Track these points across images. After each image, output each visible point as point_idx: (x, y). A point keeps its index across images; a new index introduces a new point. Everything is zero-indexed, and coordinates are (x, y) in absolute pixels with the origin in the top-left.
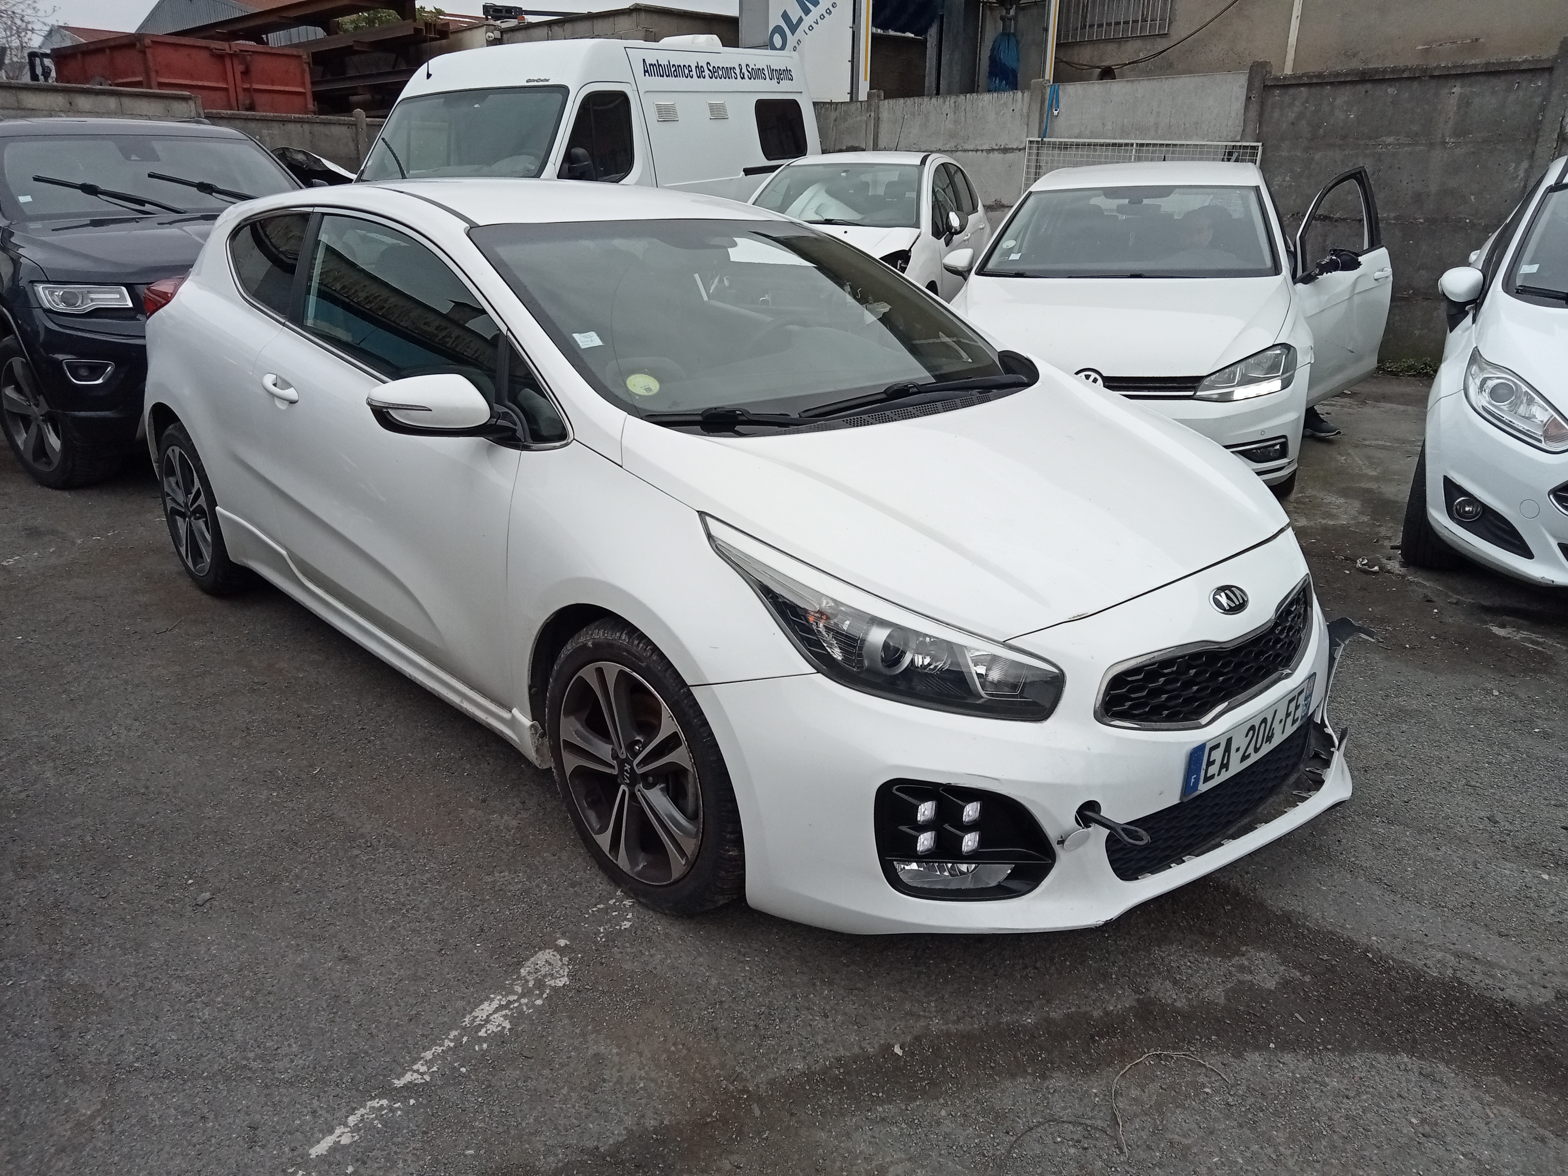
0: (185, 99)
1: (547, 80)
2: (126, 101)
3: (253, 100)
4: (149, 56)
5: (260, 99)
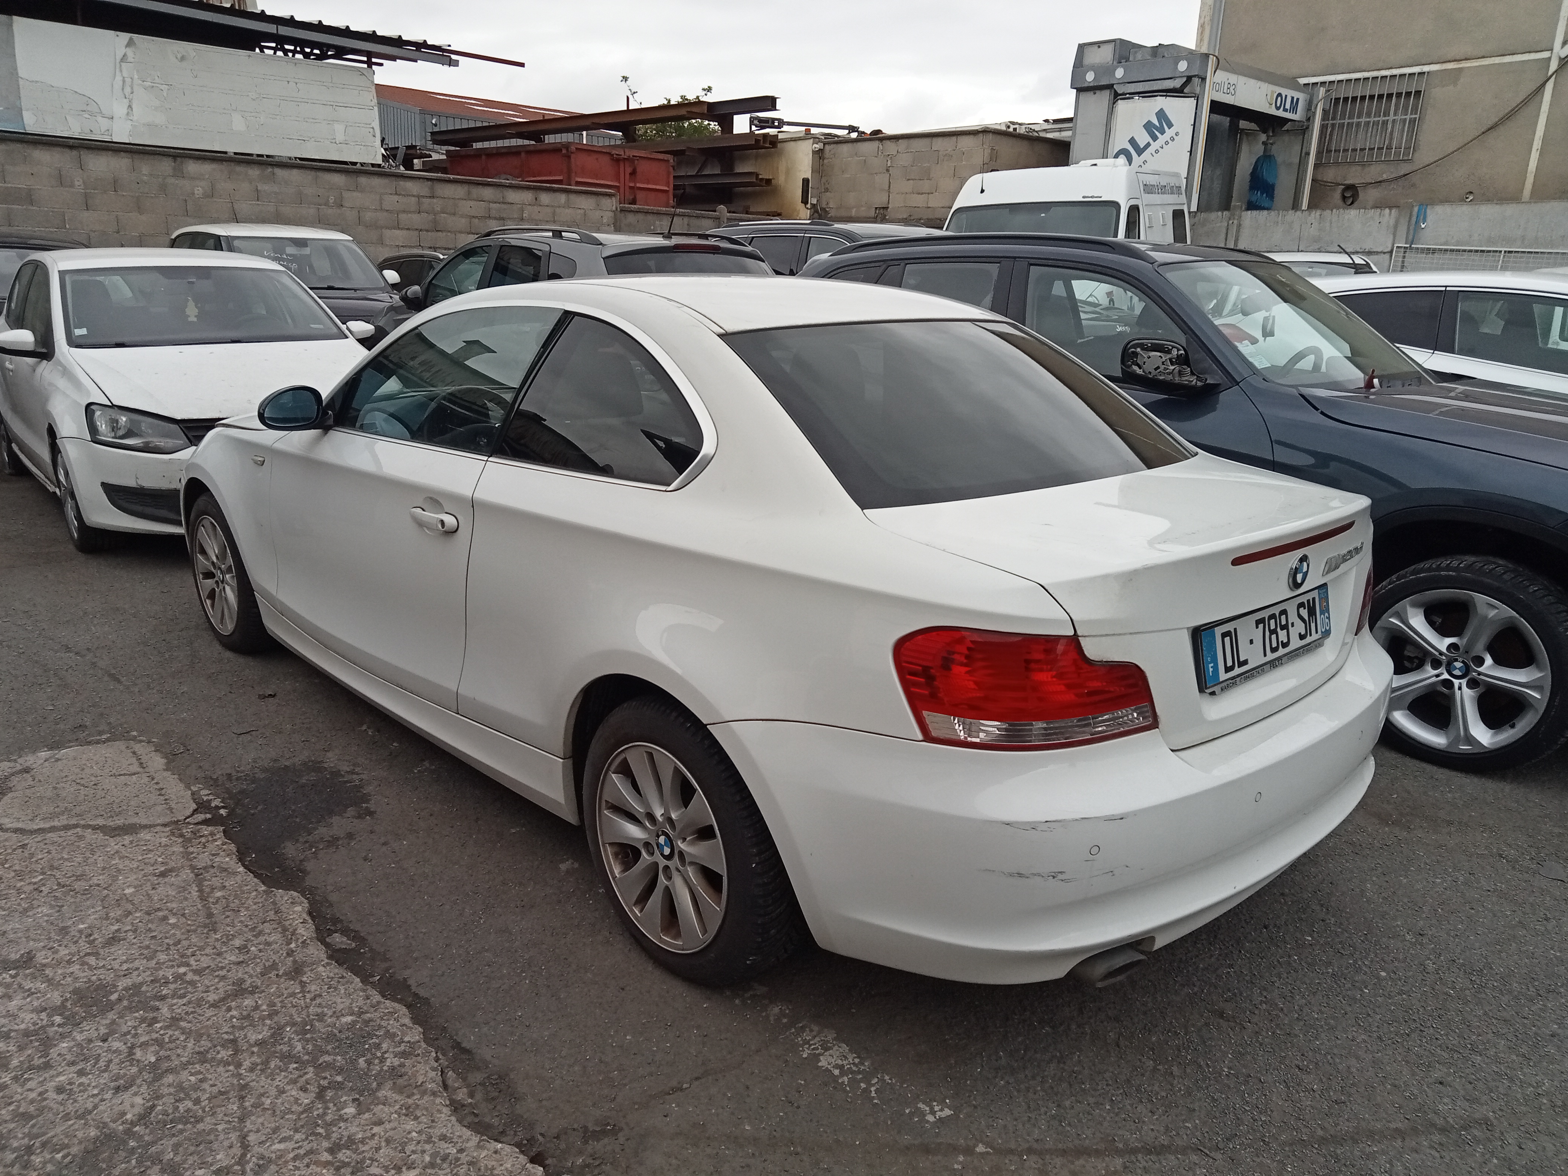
0: (610, 195)
1: (1101, 197)
2: (573, 197)
3: (635, 197)
4: (573, 160)
5: (640, 195)
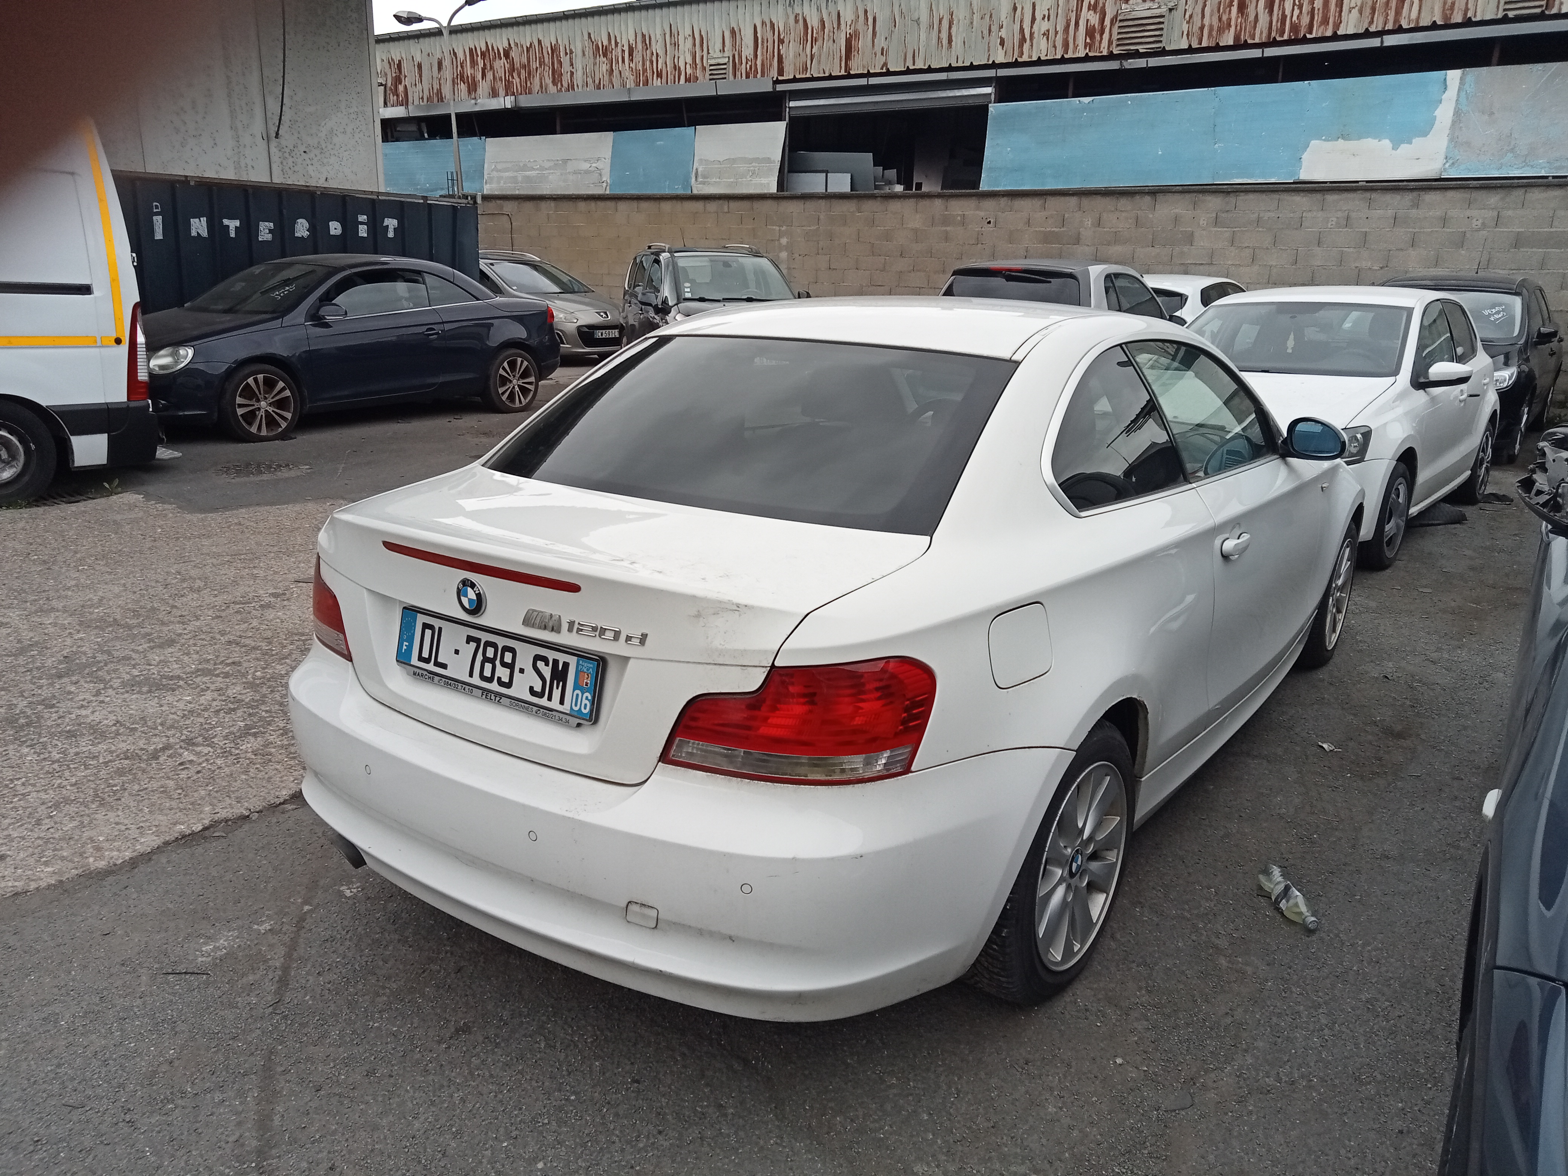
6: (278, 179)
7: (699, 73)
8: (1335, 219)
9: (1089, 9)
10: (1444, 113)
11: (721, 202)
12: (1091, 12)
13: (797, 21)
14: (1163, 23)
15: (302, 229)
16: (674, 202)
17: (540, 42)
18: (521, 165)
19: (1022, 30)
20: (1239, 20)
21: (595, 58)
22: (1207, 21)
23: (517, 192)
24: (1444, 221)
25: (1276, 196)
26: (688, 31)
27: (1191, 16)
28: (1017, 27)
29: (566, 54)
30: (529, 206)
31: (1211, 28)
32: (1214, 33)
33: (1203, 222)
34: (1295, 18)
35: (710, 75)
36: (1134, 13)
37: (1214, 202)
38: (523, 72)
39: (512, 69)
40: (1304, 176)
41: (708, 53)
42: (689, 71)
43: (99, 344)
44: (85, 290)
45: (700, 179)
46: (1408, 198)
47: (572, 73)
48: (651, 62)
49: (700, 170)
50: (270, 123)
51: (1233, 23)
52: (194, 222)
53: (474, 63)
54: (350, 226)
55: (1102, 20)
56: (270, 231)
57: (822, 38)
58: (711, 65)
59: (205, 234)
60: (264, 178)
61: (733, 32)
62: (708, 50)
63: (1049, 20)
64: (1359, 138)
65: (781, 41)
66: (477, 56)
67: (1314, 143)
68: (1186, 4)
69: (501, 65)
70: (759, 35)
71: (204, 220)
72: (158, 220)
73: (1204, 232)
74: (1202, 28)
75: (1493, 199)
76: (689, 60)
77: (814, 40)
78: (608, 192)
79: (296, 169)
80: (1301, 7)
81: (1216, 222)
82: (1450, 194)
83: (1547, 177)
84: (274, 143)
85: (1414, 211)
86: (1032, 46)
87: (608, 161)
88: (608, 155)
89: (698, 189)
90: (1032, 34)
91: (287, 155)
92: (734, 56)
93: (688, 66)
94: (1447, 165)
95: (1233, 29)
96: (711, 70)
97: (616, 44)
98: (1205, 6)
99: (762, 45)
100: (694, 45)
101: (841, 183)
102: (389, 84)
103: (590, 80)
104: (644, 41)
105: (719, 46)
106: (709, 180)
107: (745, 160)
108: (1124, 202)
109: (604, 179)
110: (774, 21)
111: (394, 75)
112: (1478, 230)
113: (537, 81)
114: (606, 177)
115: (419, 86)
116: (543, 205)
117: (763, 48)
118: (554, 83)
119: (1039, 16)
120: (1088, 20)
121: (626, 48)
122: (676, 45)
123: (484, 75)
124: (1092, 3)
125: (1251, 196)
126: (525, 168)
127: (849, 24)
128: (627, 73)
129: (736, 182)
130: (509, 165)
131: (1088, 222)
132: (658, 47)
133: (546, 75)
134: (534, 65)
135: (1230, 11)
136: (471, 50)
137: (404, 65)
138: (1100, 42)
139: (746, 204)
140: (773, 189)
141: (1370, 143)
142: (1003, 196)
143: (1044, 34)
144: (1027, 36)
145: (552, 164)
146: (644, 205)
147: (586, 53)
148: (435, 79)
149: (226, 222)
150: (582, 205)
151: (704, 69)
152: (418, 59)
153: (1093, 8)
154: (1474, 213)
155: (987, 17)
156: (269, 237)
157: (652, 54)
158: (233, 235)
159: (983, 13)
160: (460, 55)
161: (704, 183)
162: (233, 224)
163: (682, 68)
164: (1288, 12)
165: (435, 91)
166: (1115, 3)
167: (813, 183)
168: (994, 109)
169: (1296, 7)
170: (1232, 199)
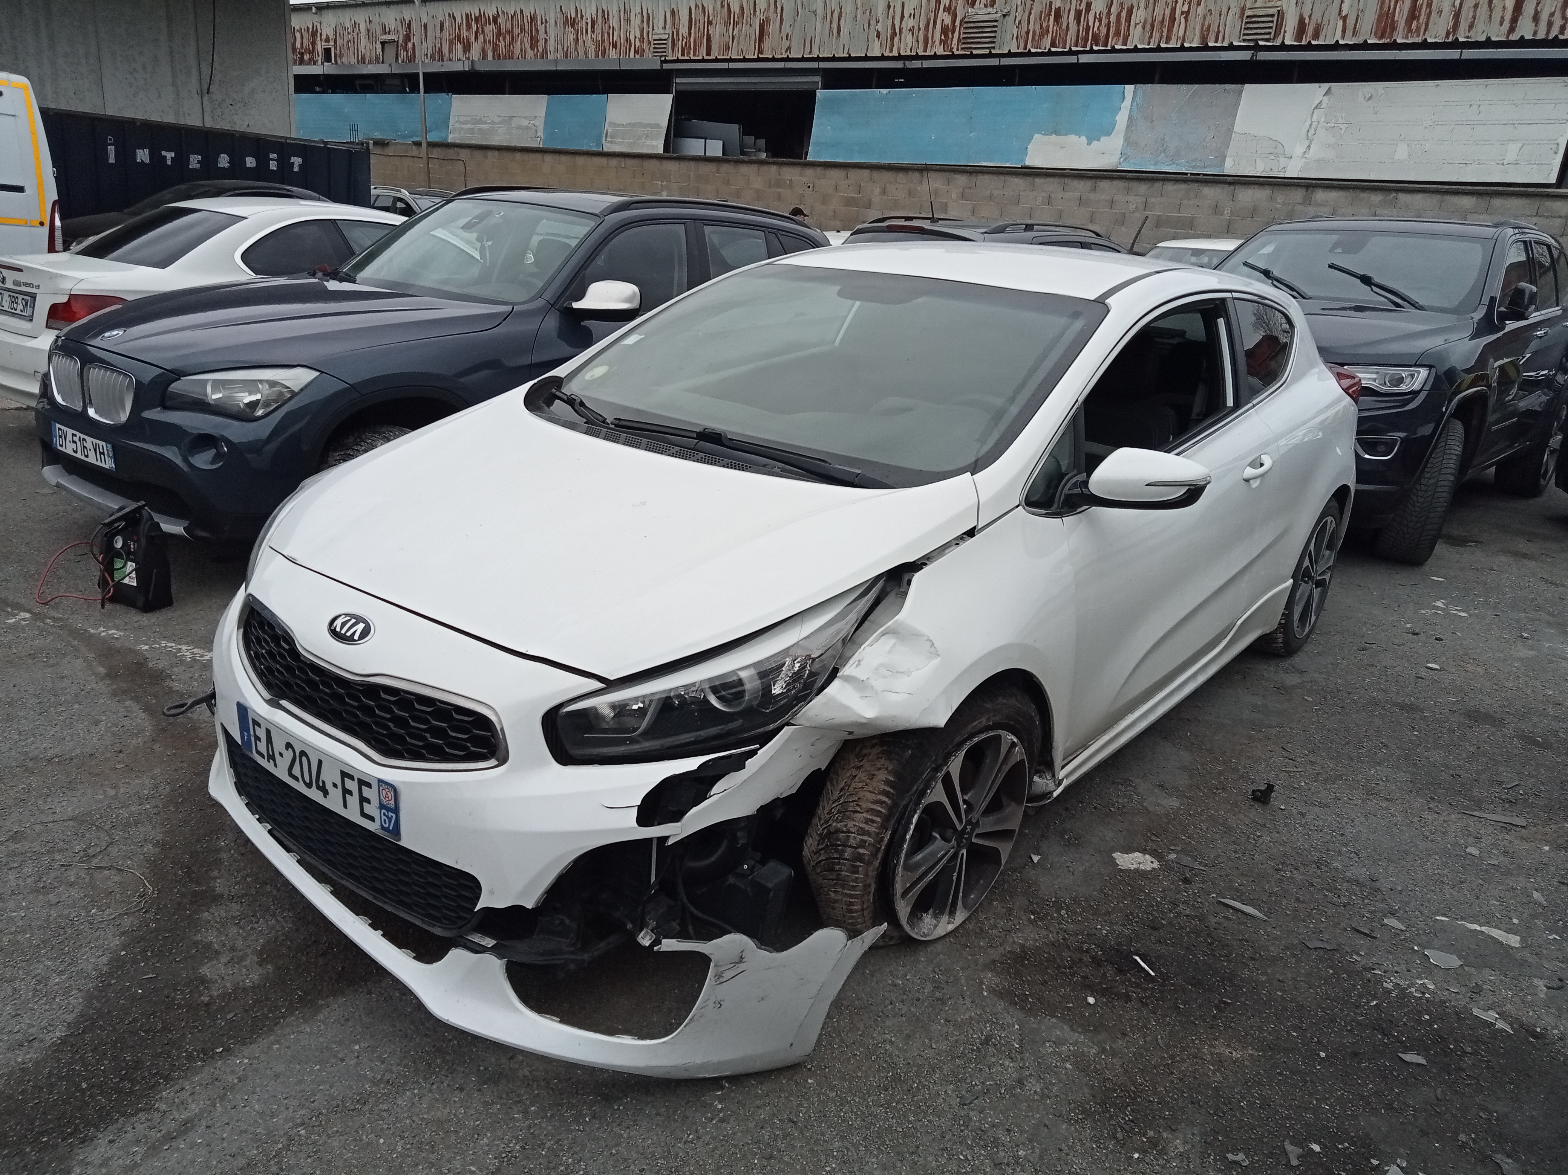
6: (209, 124)
7: (645, 46)
8: (1041, 198)
9: (944, 11)
10: (1122, 118)
11: (619, 159)
12: (946, 13)
13: (722, 6)
14: (996, 26)
15: (224, 161)
16: (586, 157)
17: (522, 11)
18: (478, 118)
19: (893, 25)
20: (1055, 28)
21: (565, 28)
22: (1031, 27)
23: (473, 142)
24: (1112, 203)
25: (1002, 177)
26: (638, 10)
27: (1020, 22)
28: (890, 21)
29: (542, 23)
30: (478, 154)
31: (1034, 32)
32: (1037, 38)
33: (954, 196)
34: (1096, 29)
35: (654, 48)
36: (976, 16)
37: (961, 180)
38: (507, 37)
39: (499, 33)
40: (1029, 162)
41: (653, 29)
42: (638, 44)
43: (28, 224)
44: (20, 189)
45: (609, 139)
46: (1087, 184)
47: (546, 40)
48: (608, 34)
49: (609, 131)
50: (204, 82)
51: (1051, 30)
52: (139, 152)
53: (469, 27)
54: (263, 162)
55: (954, 21)
56: (199, 162)
57: (741, 22)
58: (655, 40)
59: (148, 161)
60: (199, 123)
61: (673, 12)
62: (653, 27)
63: (914, 18)
64: (1066, 135)
65: (710, 23)
66: (472, 20)
67: (1036, 136)
68: (1016, 11)
69: (490, 29)
70: (693, 16)
71: (147, 151)
72: (111, 149)
73: (954, 204)
74: (1027, 33)
75: (1143, 188)
76: (638, 35)
77: (736, 23)
78: (541, 146)
79: (224, 117)
80: (1100, 20)
81: (963, 196)
82: (1116, 183)
83: (1186, 174)
84: (206, 98)
85: (1093, 194)
86: (900, 39)
87: (543, 120)
88: (543, 114)
89: (608, 147)
90: (901, 29)
91: (217, 106)
92: (673, 33)
93: (637, 40)
94: (1122, 160)
95: (1050, 35)
96: (654, 44)
97: (582, 16)
98: (1030, 14)
99: (695, 25)
100: (643, 22)
101: (715, 148)
102: (401, 41)
103: (560, 47)
104: (603, 16)
105: (662, 23)
106: (615, 140)
107: (641, 125)
108: (901, 177)
109: (539, 134)
110: (705, 5)
111: (405, 33)
112: (1134, 212)
113: (518, 45)
114: (540, 133)
115: (424, 44)
116: (490, 153)
117: (695, 28)
118: (532, 48)
119: (906, 15)
120: (943, 20)
121: (589, 21)
122: (628, 20)
123: (476, 38)
124: (947, 6)
125: (986, 177)
126: (480, 122)
127: (762, 10)
128: (589, 43)
129: (635, 143)
130: (469, 119)
131: (877, 191)
132: (613, 22)
133: (526, 40)
134: (517, 31)
135: (1049, 19)
136: (467, 15)
137: (414, 25)
138: (952, 40)
139: (636, 162)
140: (661, 151)
141: (1073, 138)
142: (819, 166)
143: (910, 30)
144: (897, 31)
145: (500, 119)
146: (564, 158)
147: (558, 24)
148: (437, 39)
149: (164, 153)
150: (518, 155)
151: (649, 43)
152: (424, 20)
153: (947, 9)
154: (1131, 198)
155: (868, 12)
156: (198, 166)
157: (610, 27)
158: (169, 163)
159: (864, 9)
160: (458, 19)
161: (611, 142)
162: (169, 155)
163: (633, 41)
164: (1091, 24)
165: (437, 49)
166: (964, 7)
167: (694, 146)
168: (820, 93)
169: (1097, 20)
170: (973, 178)
